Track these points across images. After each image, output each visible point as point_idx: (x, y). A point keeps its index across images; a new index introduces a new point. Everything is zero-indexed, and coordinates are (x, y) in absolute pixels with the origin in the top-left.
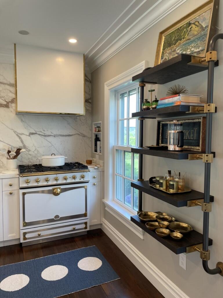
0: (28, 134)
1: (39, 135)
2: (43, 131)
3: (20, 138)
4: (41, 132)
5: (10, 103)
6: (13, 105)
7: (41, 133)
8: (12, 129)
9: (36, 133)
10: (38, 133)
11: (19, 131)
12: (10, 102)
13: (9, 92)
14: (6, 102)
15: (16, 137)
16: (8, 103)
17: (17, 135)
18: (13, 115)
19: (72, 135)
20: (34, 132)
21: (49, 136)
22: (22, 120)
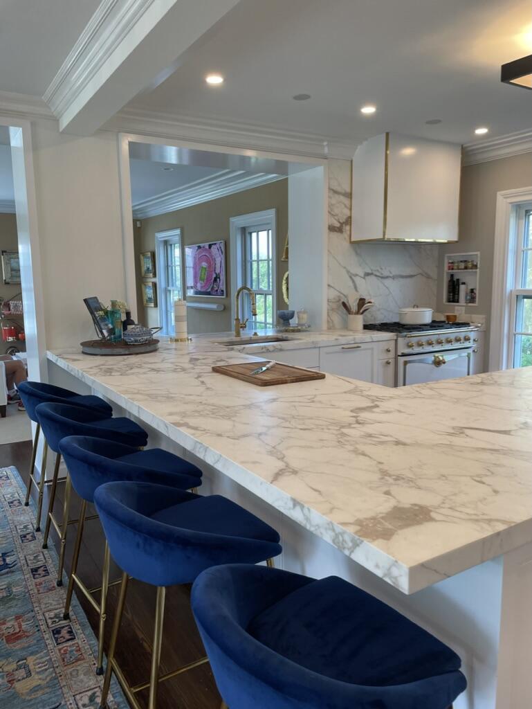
0: (362, 275)
1: (376, 276)
2: (380, 270)
3: (353, 281)
4: (378, 271)
5: (344, 225)
6: (348, 228)
7: (378, 274)
8: (345, 268)
9: (372, 274)
10: (375, 273)
11: (353, 271)
12: (344, 223)
13: (343, 206)
14: (340, 222)
15: (349, 279)
16: (342, 224)
17: (351, 277)
18: (346, 244)
19: (415, 276)
20: (370, 272)
21: (387, 277)
22: (357, 253)
